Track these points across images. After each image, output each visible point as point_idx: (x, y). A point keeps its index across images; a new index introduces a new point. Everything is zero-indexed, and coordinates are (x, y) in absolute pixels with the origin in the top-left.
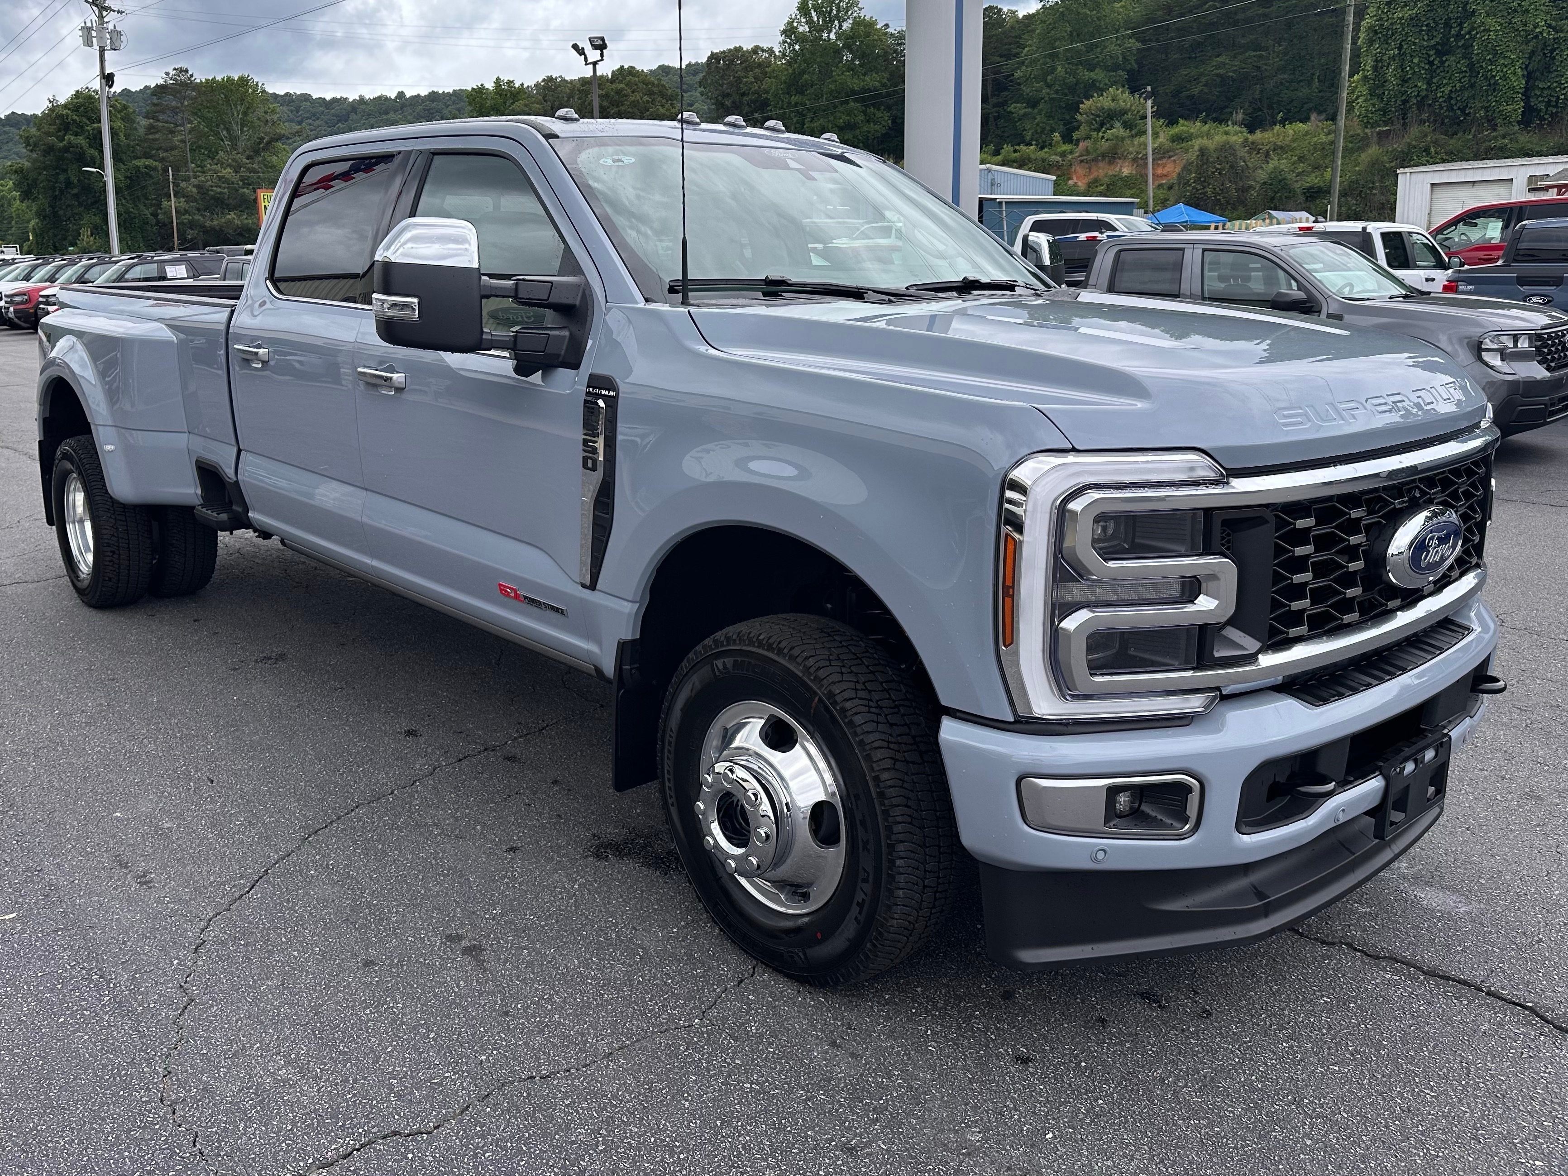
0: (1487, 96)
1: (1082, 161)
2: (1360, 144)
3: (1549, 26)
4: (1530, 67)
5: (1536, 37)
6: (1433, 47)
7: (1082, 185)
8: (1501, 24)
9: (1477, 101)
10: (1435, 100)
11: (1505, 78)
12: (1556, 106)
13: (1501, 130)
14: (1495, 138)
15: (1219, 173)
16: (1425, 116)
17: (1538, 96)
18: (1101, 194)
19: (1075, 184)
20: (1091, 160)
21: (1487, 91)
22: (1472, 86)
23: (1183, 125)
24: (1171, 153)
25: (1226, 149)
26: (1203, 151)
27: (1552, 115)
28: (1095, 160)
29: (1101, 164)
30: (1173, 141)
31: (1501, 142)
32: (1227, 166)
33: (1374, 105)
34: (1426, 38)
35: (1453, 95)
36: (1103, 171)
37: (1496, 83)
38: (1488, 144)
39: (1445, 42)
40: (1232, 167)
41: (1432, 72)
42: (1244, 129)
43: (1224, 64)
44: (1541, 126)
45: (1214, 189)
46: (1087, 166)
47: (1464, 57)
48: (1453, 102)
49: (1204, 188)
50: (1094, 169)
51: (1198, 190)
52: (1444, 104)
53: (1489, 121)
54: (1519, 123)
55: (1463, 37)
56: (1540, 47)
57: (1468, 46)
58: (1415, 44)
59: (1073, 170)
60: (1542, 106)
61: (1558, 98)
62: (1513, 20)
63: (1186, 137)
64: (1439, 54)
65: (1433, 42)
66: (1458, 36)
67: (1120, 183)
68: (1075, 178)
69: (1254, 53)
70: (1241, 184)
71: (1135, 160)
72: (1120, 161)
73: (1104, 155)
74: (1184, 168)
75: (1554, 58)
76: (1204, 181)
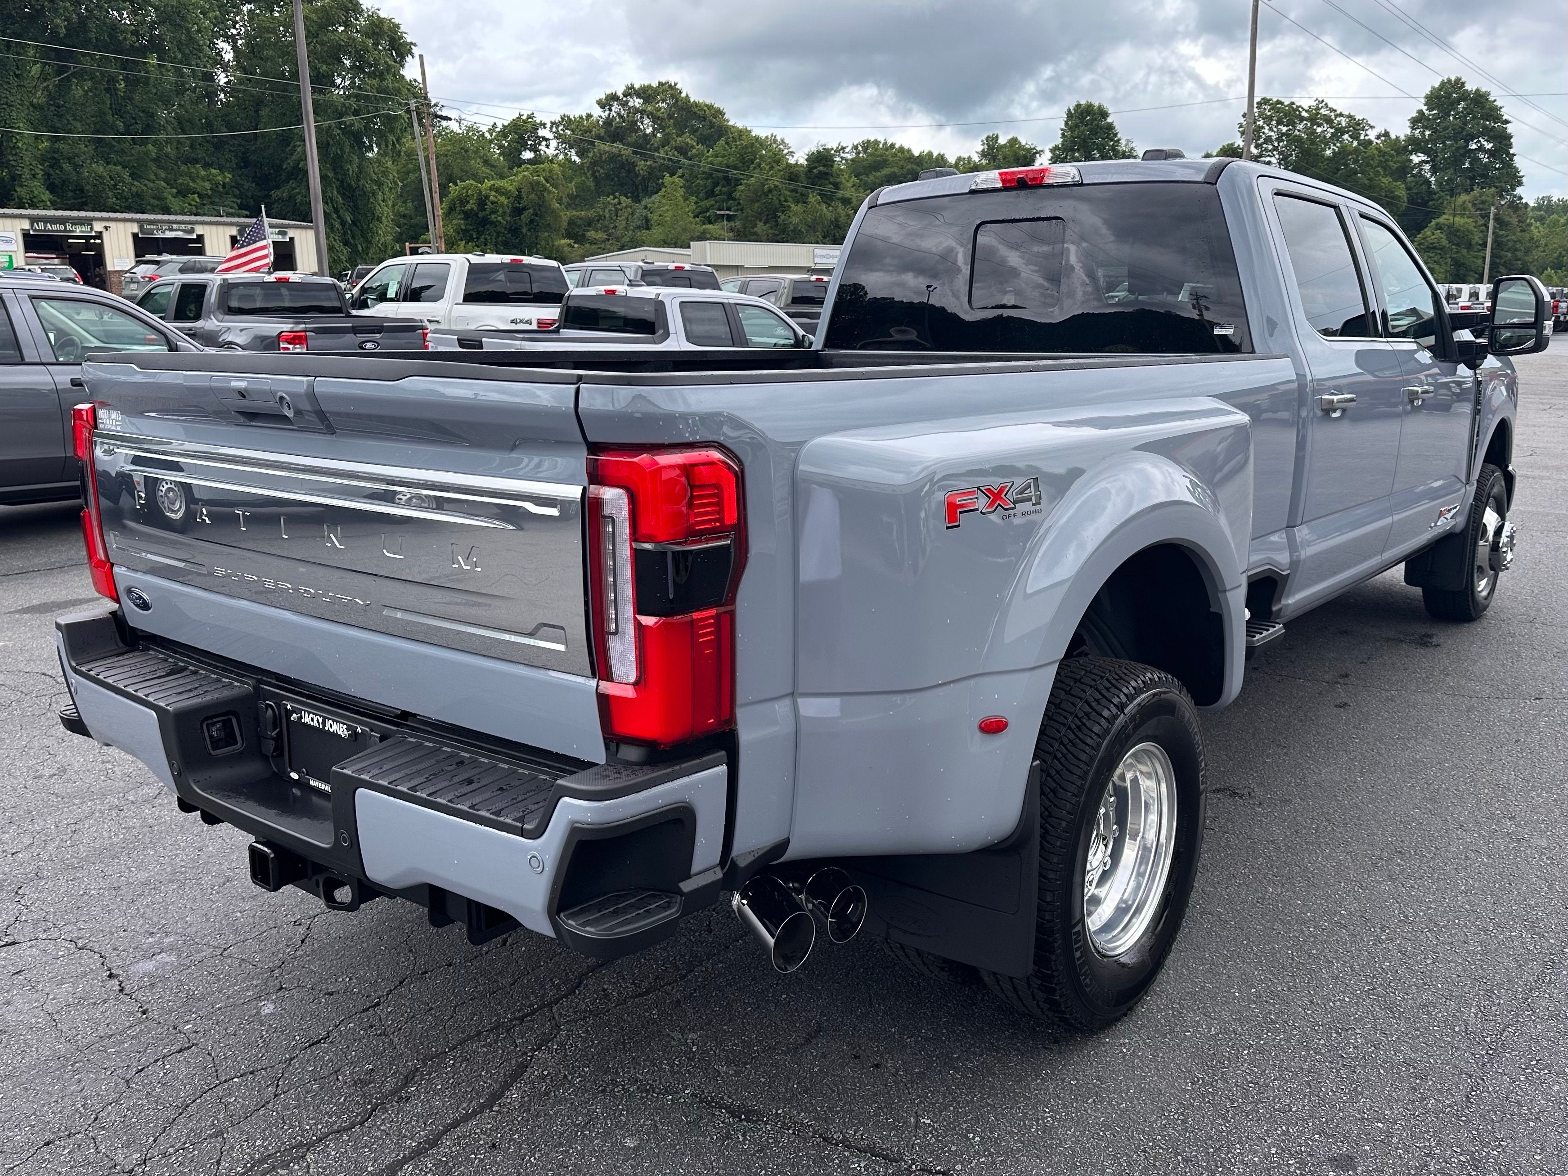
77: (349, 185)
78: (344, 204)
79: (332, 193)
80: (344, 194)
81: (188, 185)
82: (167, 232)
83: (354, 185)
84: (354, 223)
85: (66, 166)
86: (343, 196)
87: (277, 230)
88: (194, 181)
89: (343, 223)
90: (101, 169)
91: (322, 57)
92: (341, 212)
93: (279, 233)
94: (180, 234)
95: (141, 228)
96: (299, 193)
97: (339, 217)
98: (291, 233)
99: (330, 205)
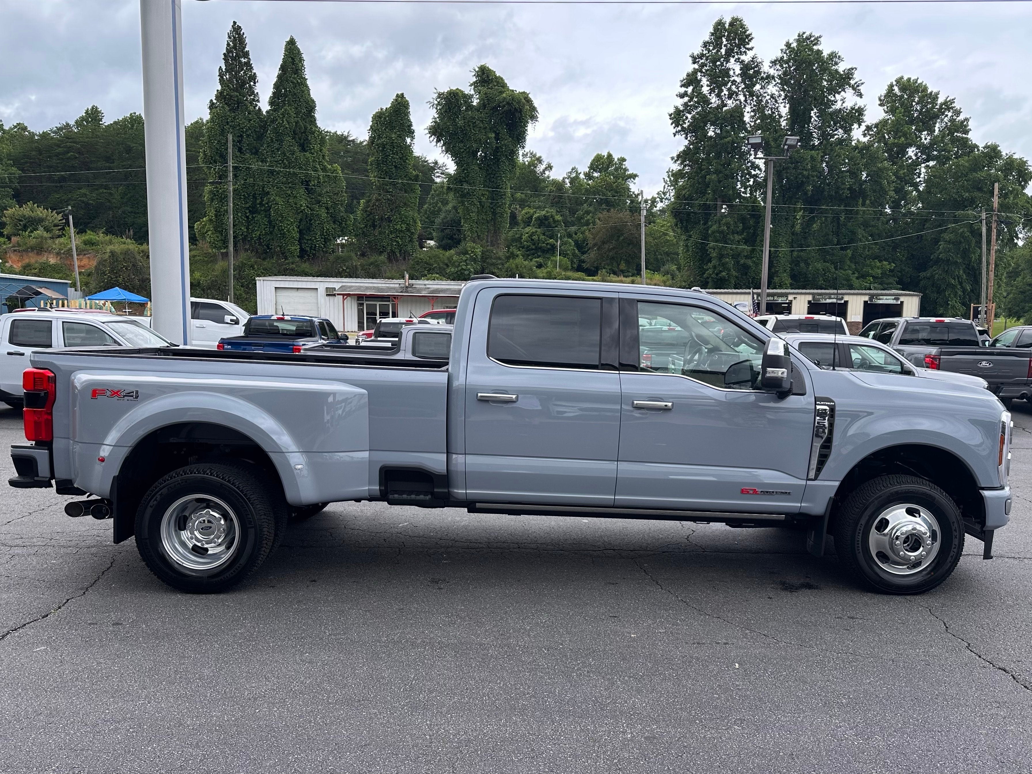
0: (280, 240)
1: (15, 251)
2: (212, 259)
3: (307, 207)
4: (301, 227)
5: (302, 212)
6: (248, 208)
7: (17, 267)
8: (283, 202)
9: (275, 242)
10: (252, 238)
11: (288, 231)
12: (315, 250)
13: (290, 260)
14: (288, 264)
15: (126, 269)
16: (247, 247)
17: (306, 243)
18: (35, 275)
19: (11, 266)
20: (22, 250)
21: (280, 237)
22: (271, 233)
23: (90, 235)
24: (85, 252)
25: (126, 253)
26: (112, 253)
27: (313, 254)
28: (26, 251)
29: (30, 254)
30: (86, 244)
31: (291, 266)
32: (131, 265)
33: (218, 237)
34: (243, 202)
35: (261, 237)
36: (32, 259)
37: (284, 234)
38: (285, 266)
39: (254, 206)
40: (134, 265)
41: (248, 222)
42: (134, 242)
43: (85, 194)
44: (308, 259)
45: (124, 279)
46: (19, 254)
47: (266, 217)
48: (262, 241)
49: (116, 277)
50: (25, 257)
51: (112, 278)
52: (257, 241)
53: (282, 253)
54: (298, 257)
55: (264, 205)
56: (304, 217)
57: (268, 210)
58: (238, 205)
59: (8, 256)
60: (308, 249)
61: (315, 245)
62: (290, 201)
63: (95, 243)
64: (251, 212)
65: (247, 205)
66: (261, 204)
67: (49, 269)
68: (10, 262)
69: (105, 191)
70: (141, 277)
71: (58, 254)
72: (46, 254)
73: (32, 249)
74: (99, 263)
75: (312, 224)
76: (116, 273)
77: (973, 267)
78: (967, 280)
79: (959, 273)
80: (969, 273)
81: (868, 272)
82: (827, 300)
83: (976, 267)
84: (972, 291)
85: (802, 265)
86: (968, 274)
87: (893, 297)
88: (872, 269)
89: (964, 291)
90: (820, 265)
91: (967, 188)
92: (964, 284)
93: (895, 299)
94: (835, 301)
95: (814, 298)
96: (937, 273)
97: (962, 287)
98: (902, 299)
99: (957, 280)
